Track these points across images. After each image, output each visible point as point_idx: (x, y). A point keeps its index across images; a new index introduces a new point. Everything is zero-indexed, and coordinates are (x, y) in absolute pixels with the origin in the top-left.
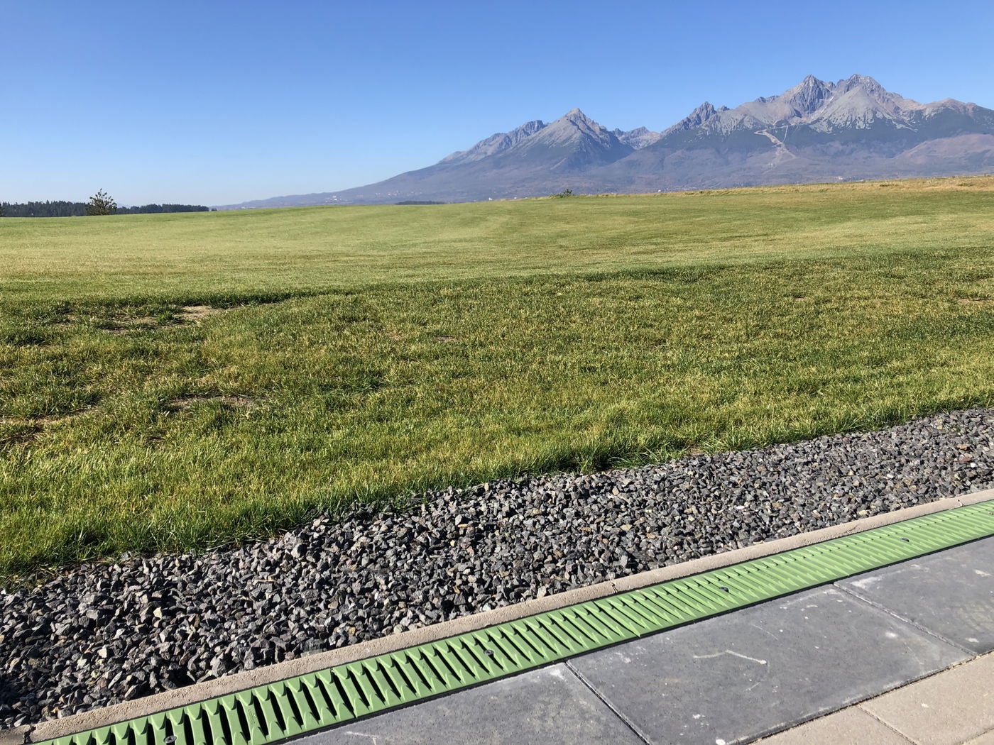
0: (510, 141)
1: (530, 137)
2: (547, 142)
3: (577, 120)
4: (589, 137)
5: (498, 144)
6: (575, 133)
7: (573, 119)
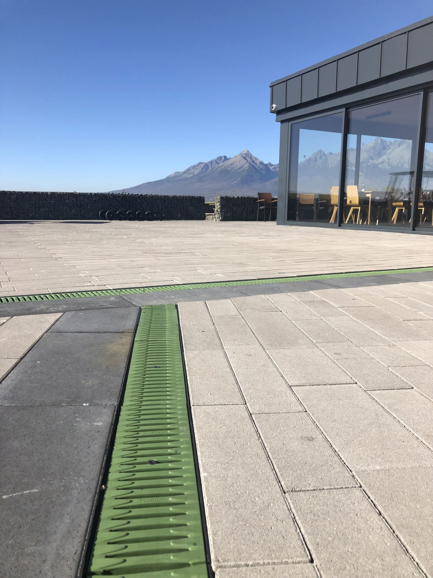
0: (208, 167)
1: (219, 165)
2: (230, 169)
3: (247, 156)
4: (253, 166)
5: (201, 169)
6: (246, 164)
7: (244, 156)
